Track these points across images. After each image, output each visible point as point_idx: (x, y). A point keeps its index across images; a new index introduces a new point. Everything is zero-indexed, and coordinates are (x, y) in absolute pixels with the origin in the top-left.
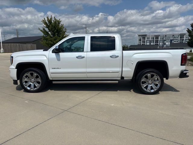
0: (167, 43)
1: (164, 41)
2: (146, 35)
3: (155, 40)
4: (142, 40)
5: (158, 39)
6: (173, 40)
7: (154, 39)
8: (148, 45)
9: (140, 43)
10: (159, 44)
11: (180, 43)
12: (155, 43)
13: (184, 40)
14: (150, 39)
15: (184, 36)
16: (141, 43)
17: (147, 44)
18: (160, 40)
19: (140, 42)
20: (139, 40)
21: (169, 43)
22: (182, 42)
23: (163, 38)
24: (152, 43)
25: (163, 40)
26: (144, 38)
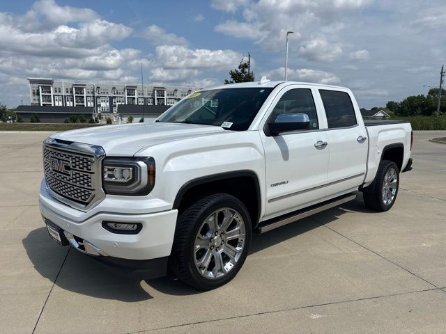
0: (103, 104)
1: (95, 99)
2: (50, 82)
3: (75, 95)
4: (41, 94)
5: (81, 94)
6: (115, 97)
7: (72, 92)
8: (59, 107)
9: (37, 102)
10: (85, 104)
11: (129, 104)
12: (77, 102)
13: (134, 98)
14: (64, 93)
15: (134, 90)
16: (39, 100)
17: (57, 104)
18: (87, 97)
19: (36, 97)
20: (34, 93)
21: (108, 104)
22: (133, 104)
23: (93, 93)
24: (68, 103)
25: (94, 97)
26: (47, 89)
